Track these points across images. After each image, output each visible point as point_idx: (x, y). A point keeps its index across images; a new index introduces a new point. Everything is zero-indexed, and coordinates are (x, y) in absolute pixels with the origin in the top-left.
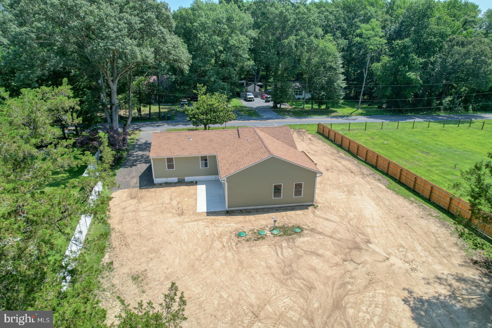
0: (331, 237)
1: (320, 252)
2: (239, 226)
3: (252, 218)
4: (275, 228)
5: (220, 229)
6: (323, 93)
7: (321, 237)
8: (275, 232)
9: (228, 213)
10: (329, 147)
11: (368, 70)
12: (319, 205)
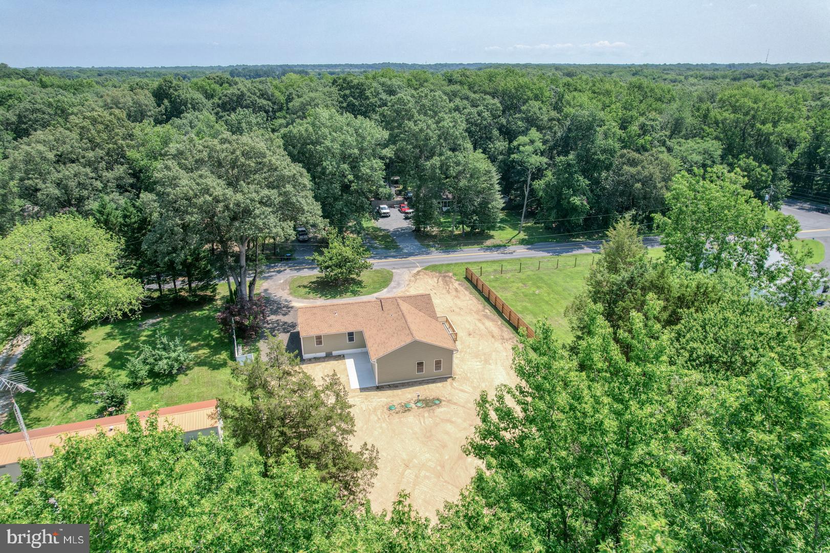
0: (463, 407)
1: (454, 419)
2: (389, 400)
3: (399, 392)
4: (419, 401)
5: (374, 404)
6: (475, 218)
7: (456, 407)
8: (419, 404)
9: (379, 388)
10: (475, 301)
11: (530, 187)
12: (457, 377)
